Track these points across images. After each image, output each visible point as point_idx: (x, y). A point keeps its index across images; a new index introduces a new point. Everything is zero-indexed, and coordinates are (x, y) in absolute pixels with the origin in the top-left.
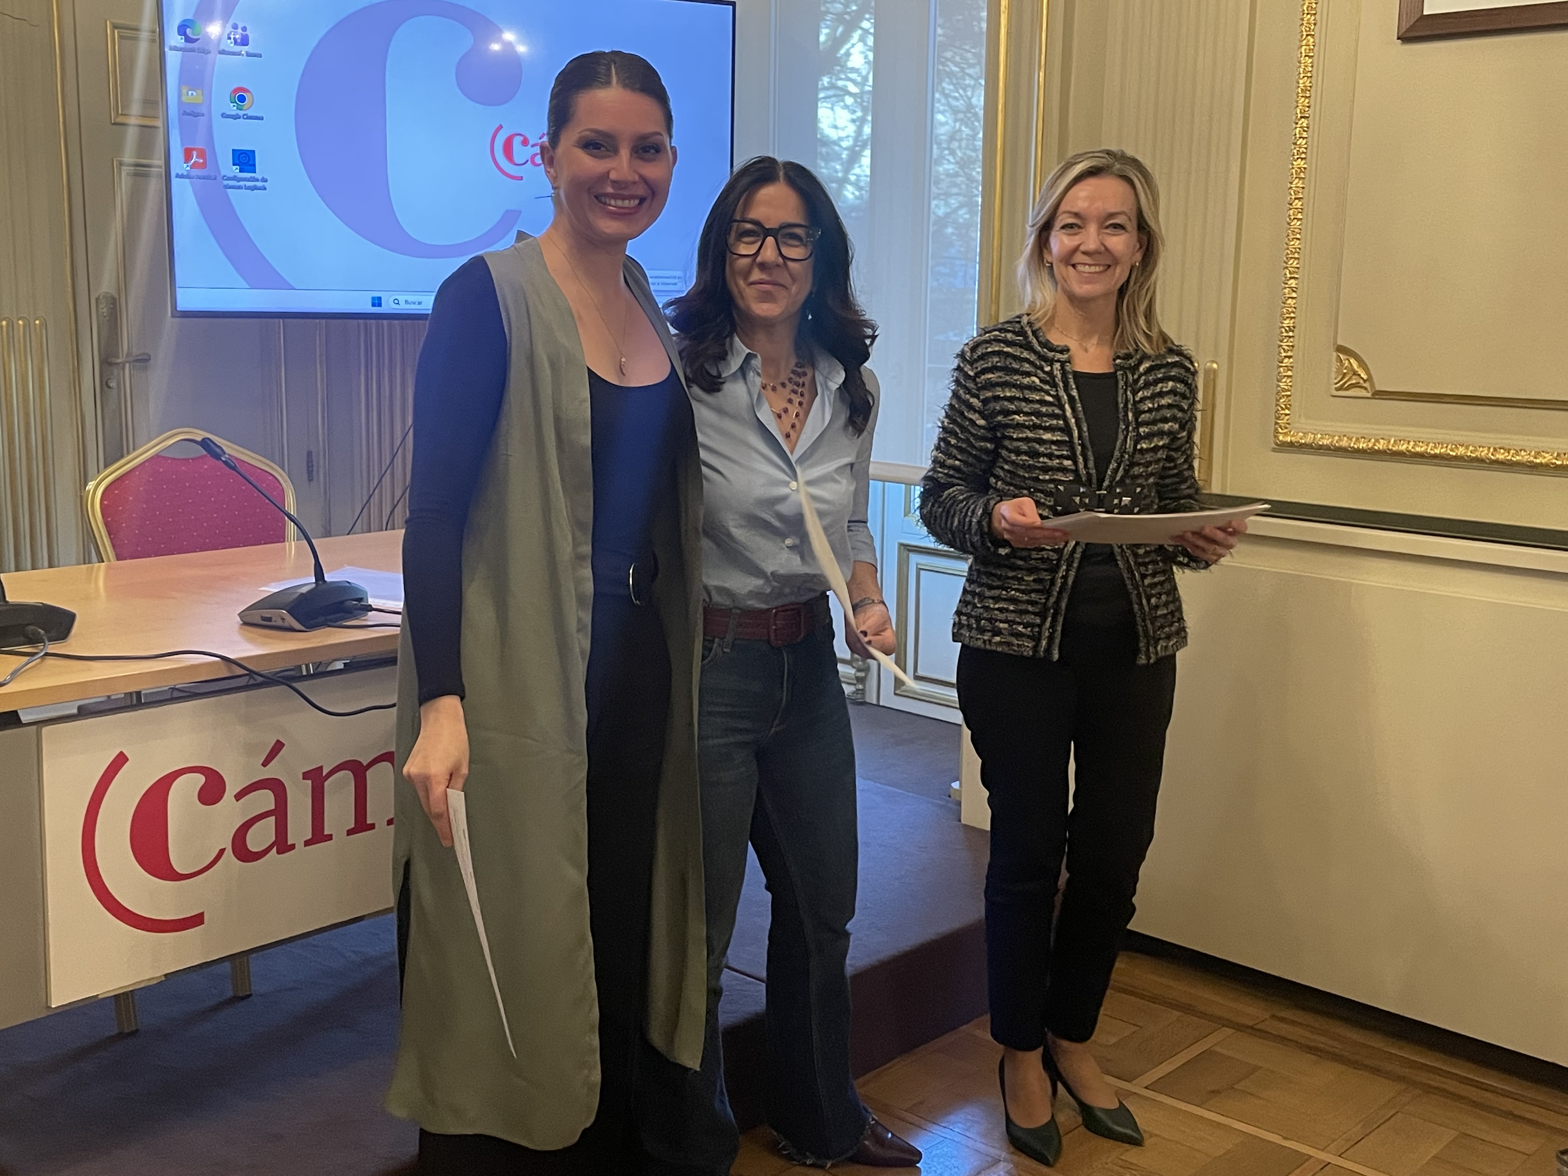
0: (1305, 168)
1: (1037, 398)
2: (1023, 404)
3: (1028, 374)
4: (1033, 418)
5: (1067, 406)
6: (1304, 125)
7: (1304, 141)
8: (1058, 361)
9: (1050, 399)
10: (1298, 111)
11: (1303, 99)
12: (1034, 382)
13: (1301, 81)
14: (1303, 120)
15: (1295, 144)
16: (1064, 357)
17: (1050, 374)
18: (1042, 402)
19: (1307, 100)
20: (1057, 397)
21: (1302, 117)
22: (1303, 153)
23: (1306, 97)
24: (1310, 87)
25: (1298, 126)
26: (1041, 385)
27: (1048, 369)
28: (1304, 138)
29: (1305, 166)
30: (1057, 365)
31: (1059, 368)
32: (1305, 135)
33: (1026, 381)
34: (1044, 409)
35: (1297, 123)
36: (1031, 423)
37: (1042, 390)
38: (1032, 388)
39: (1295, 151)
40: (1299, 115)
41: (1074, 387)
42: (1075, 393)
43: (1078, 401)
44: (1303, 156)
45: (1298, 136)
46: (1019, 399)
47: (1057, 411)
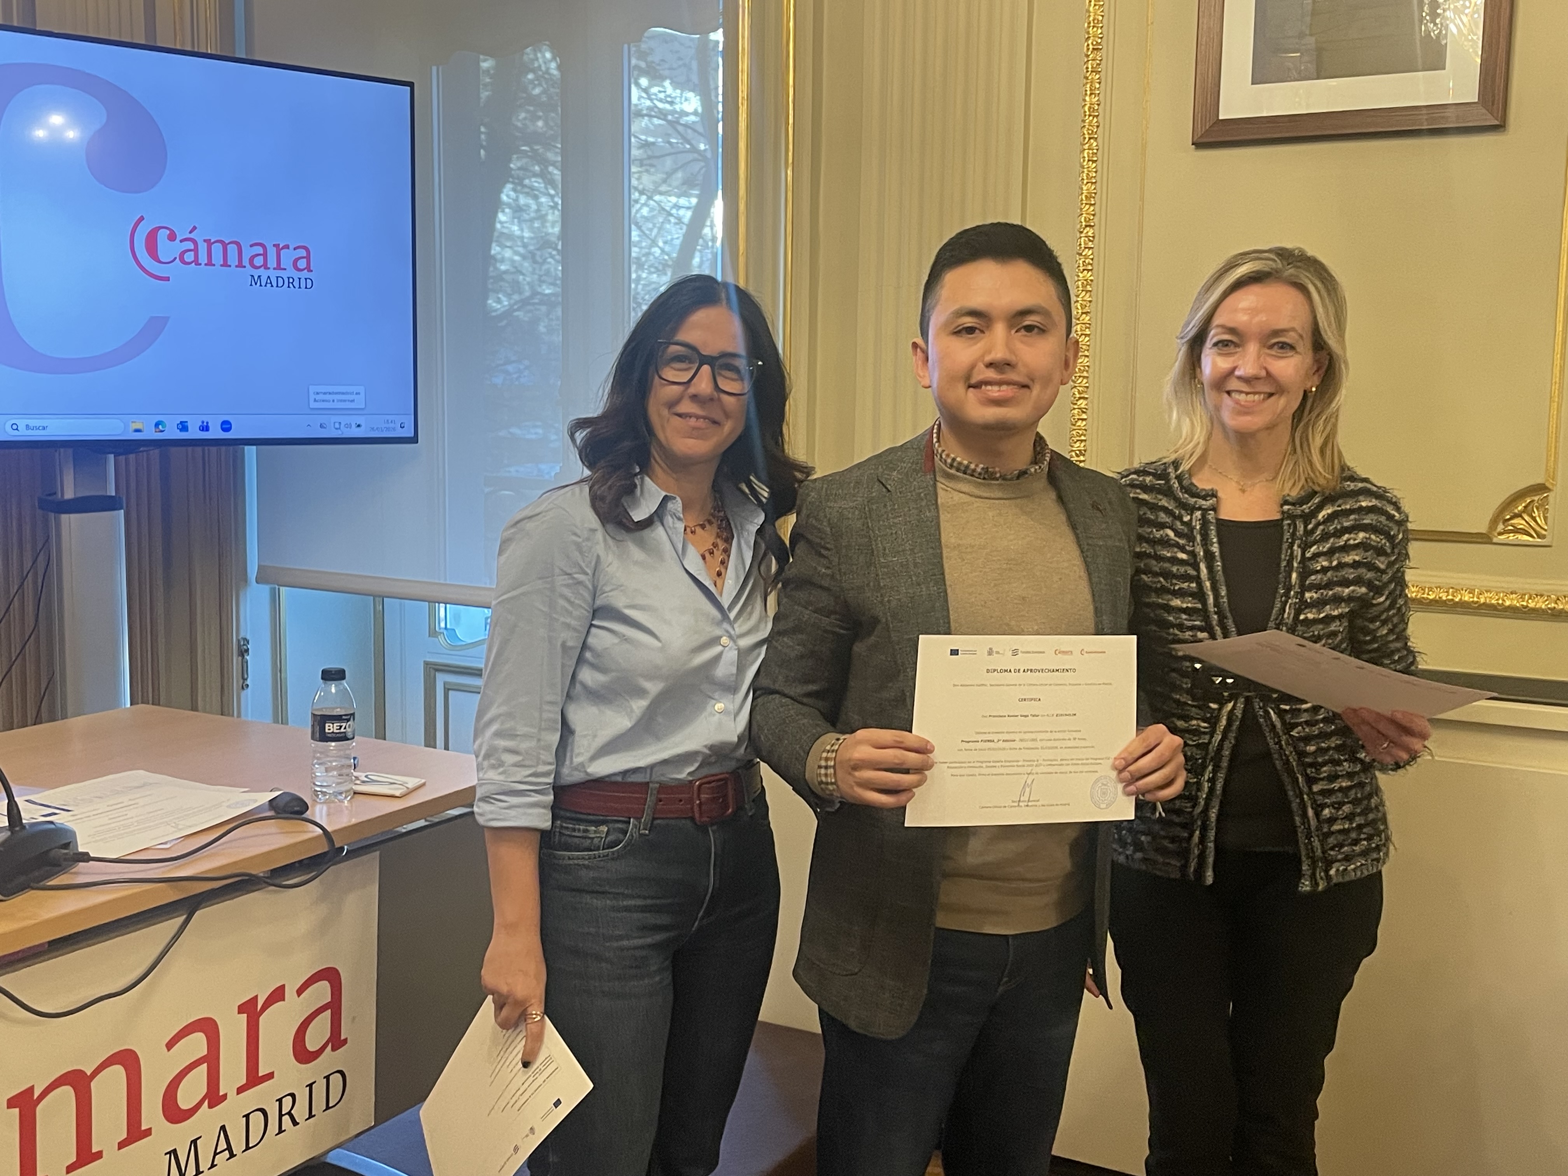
0: (1092, 281)
1: (1169, 555)
2: (1154, 562)
3: (1162, 526)
4: (1162, 579)
5: (1203, 566)
6: (1090, 234)
7: (1090, 252)
8: (1200, 508)
9: (1183, 556)
10: (1083, 220)
11: (1087, 206)
12: (1167, 535)
13: (1085, 188)
14: (1088, 229)
15: (1081, 254)
16: (1205, 504)
17: (1188, 524)
18: (1174, 560)
19: (1092, 208)
20: (1193, 554)
21: (1086, 226)
22: (1089, 264)
23: (1091, 205)
24: (1095, 193)
25: (1083, 235)
26: (1177, 539)
27: (1186, 518)
28: (1090, 248)
29: (1092, 278)
30: (1198, 514)
31: (1200, 517)
32: (1090, 245)
33: (1158, 534)
34: (1174, 569)
35: (1081, 232)
36: (1159, 586)
37: (1177, 545)
38: (1165, 543)
39: (1081, 262)
40: (1084, 224)
41: (1215, 540)
42: (1215, 548)
43: (1218, 558)
44: (1090, 267)
45: (1083, 246)
46: (1149, 556)
47: (1193, 572)
